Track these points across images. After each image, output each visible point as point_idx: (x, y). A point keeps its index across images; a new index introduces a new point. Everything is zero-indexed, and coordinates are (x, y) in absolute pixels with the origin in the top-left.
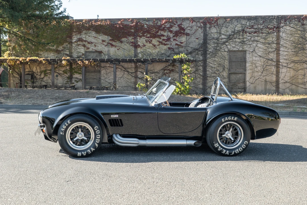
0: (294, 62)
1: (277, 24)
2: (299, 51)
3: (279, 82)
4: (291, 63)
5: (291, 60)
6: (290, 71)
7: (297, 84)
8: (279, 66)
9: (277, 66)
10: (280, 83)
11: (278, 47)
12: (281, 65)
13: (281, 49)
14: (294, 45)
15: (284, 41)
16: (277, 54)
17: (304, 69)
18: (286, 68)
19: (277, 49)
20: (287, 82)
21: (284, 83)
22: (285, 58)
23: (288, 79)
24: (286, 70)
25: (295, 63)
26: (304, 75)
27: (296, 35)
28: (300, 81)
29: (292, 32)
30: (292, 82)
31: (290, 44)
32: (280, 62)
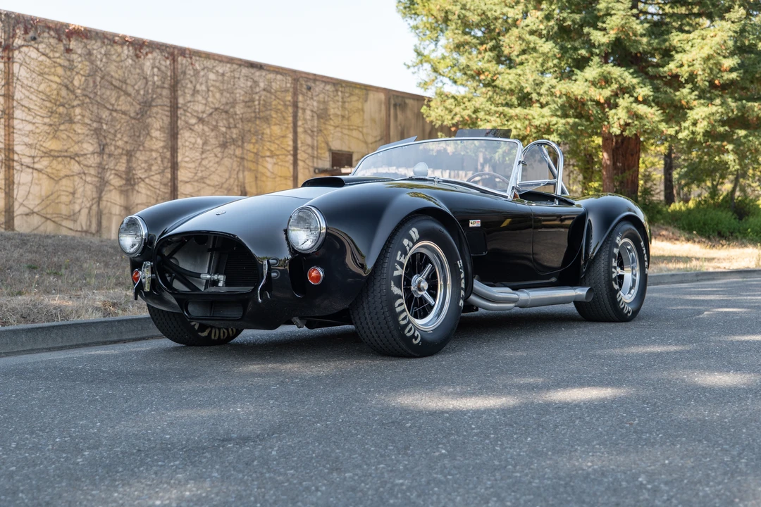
0: (48, 154)
1: (6, 38)
2: (59, 125)
3: (13, 212)
4: (42, 157)
5: (42, 149)
6: (39, 179)
7: (56, 219)
8: (11, 162)
9: (7, 163)
10: (15, 214)
11: (8, 107)
12: (16, 161)
13: (18, 113)
14: (48, 104)
15: (23, 90)
16: (7, 128)
17: (73, 176)
18: (31, 170)
19: (7, 112)
20: (33, 213)
21: (27, 215)
22: (27, 140)
23: (37, 202)
24: (29, 178)
25: (51, 158)
26: (73, 194)
27: (52, 78)
28: (64, 210)
29: (42, 67)
30: (44, 211)
31: (39, 100)
32: (13, 151)
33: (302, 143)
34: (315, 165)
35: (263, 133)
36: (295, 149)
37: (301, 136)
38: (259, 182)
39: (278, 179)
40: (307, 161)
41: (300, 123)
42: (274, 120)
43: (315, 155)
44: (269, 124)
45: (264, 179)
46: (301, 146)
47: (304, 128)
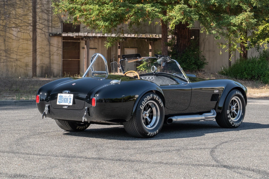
33: (40, 18)
34: (50, 31)
35: (10, 14)
36: (35, 22)
37: (39, 14)
38: (6, 43)
39: (21, 41)
40: (44, 29)
41: (38, 6)
42: (18, 5)
43: (50, 26)
44: (14, 8)
45: (11, 40)
46: (39, 20)
47: (42, 9)
